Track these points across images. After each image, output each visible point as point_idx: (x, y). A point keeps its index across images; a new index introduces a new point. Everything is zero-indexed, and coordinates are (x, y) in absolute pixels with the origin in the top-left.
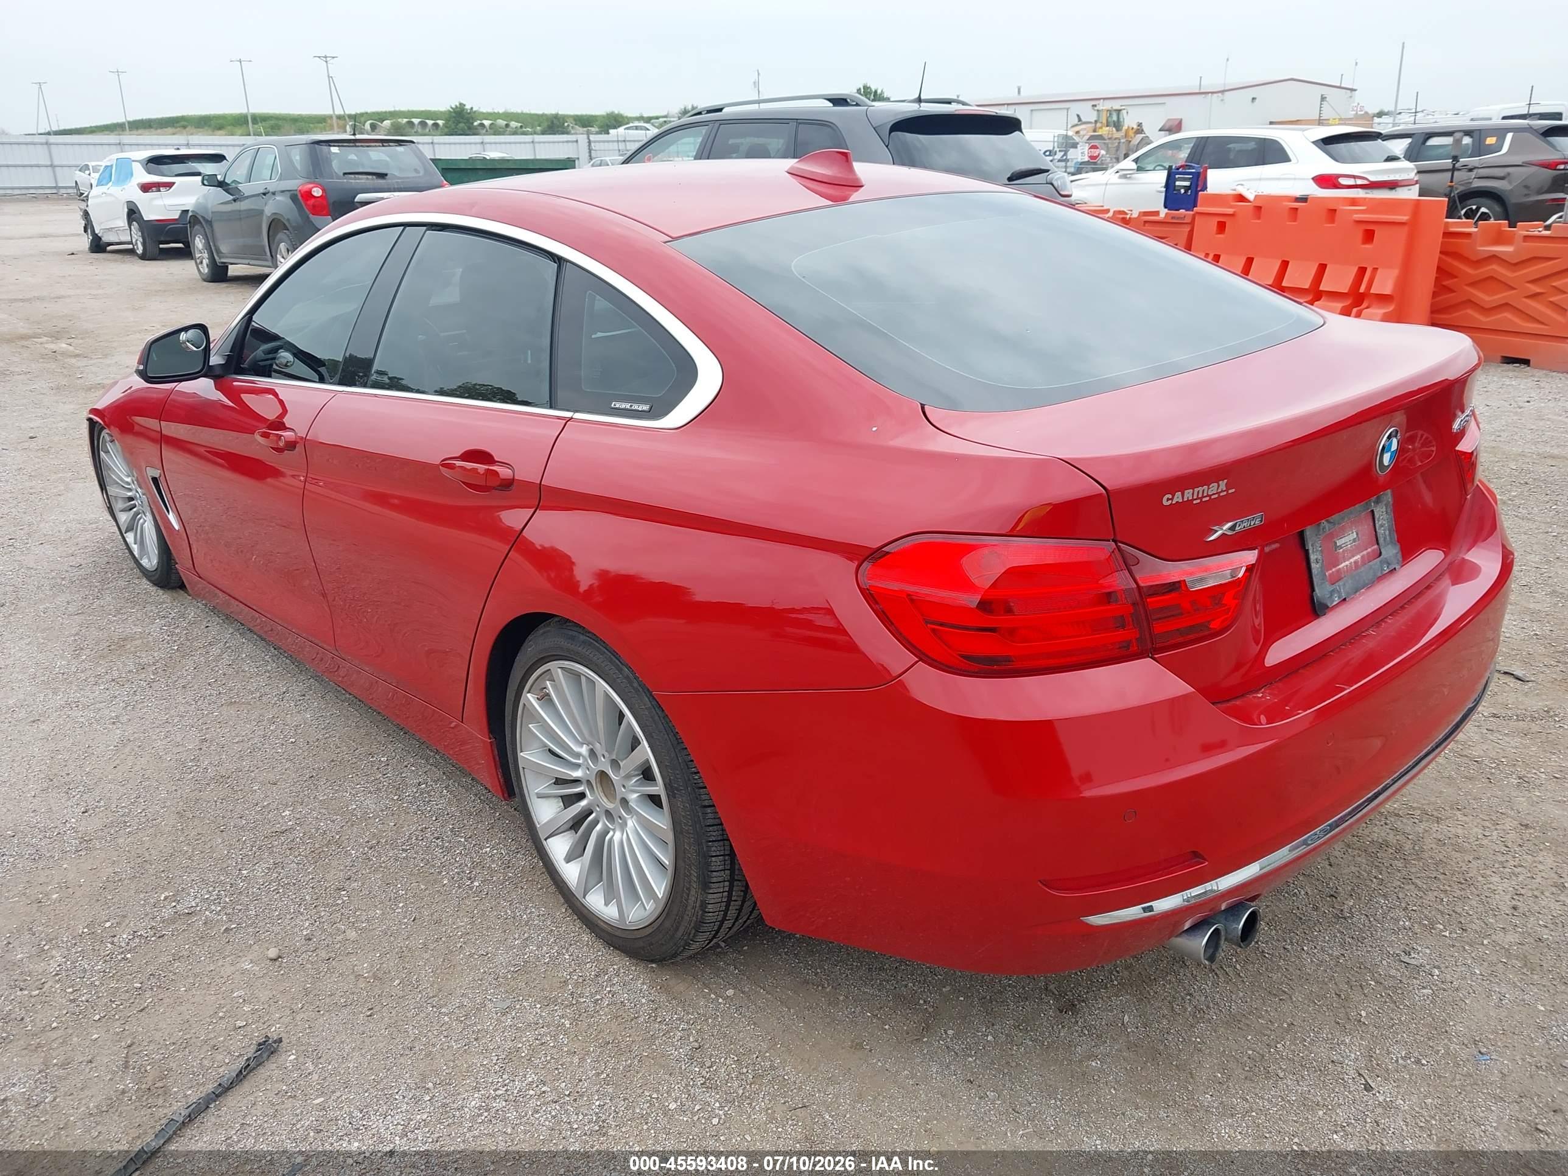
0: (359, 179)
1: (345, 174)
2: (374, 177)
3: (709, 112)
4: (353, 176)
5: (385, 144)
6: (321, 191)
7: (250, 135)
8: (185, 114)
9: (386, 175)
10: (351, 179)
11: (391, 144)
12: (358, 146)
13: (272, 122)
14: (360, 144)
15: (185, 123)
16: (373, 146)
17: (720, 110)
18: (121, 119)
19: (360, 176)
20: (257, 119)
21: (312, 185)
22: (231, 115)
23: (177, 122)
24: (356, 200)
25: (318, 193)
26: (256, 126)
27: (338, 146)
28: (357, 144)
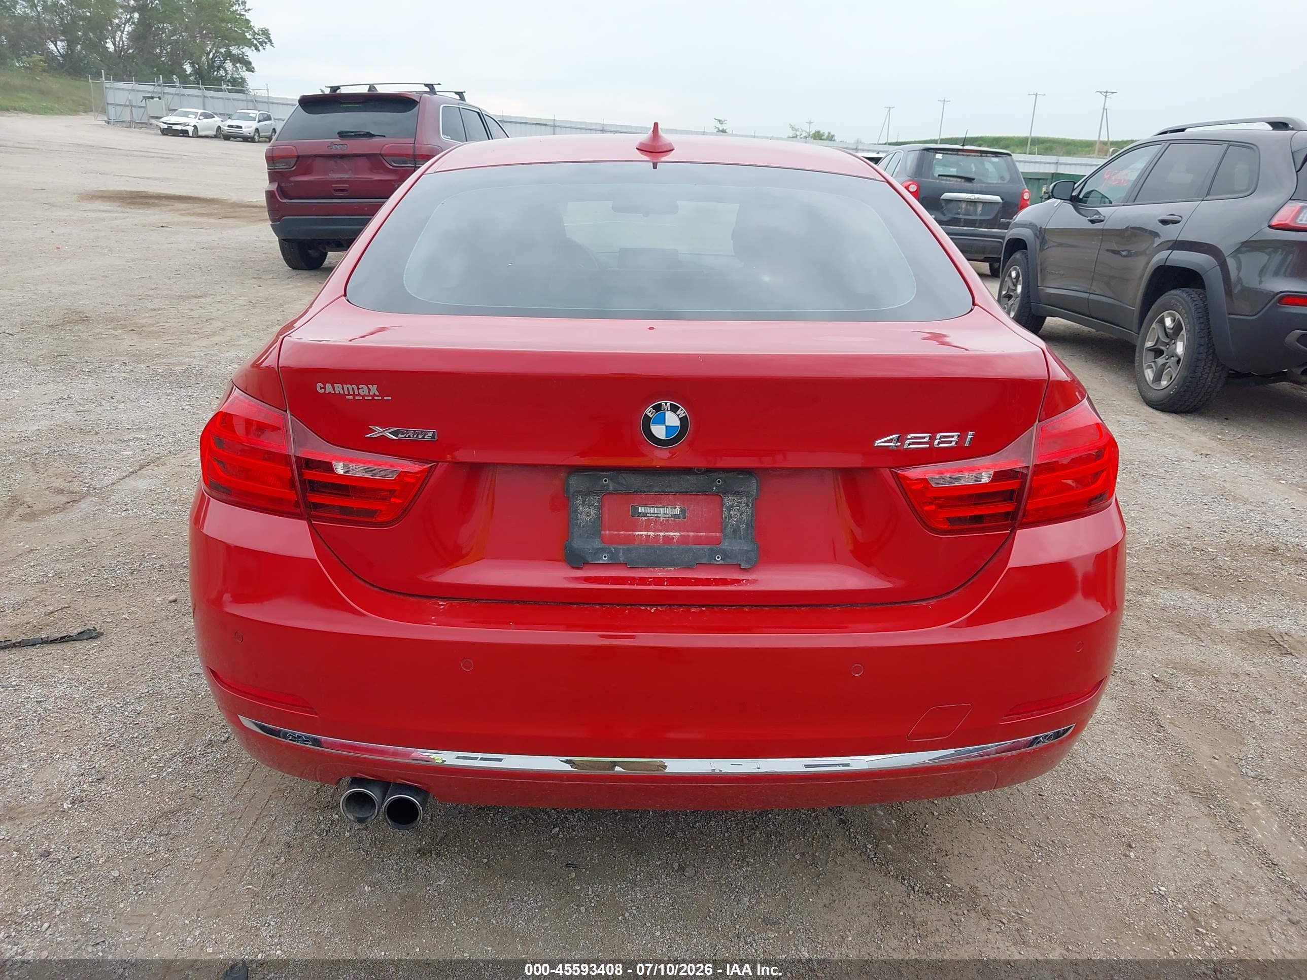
0: (950, 181)
1: (939, 175)
2: (963, 180)
3: (1172, 131)
4: (945, 178)
5: (983, 155)
6: (914, 185)
7: (1026, 153)
8: (983, 135)
9: (974, 179)
10: (943, 180)
11: (988, 155)
12: (960, 155)
13: (1048, 145)
14: (961, 153)
15: (981, 142)
16: (972, 156)
17: (1183, 130)
18: (937, 138)
19: (951, 179)
20: (1036, 142)
21: (910, 183)
22: (1018, 138)
23: (976, 141)
24: (942, 197)
25: (914, 188)
26: (1033, 147)
27: (943, 153)
28: (959, 153)
